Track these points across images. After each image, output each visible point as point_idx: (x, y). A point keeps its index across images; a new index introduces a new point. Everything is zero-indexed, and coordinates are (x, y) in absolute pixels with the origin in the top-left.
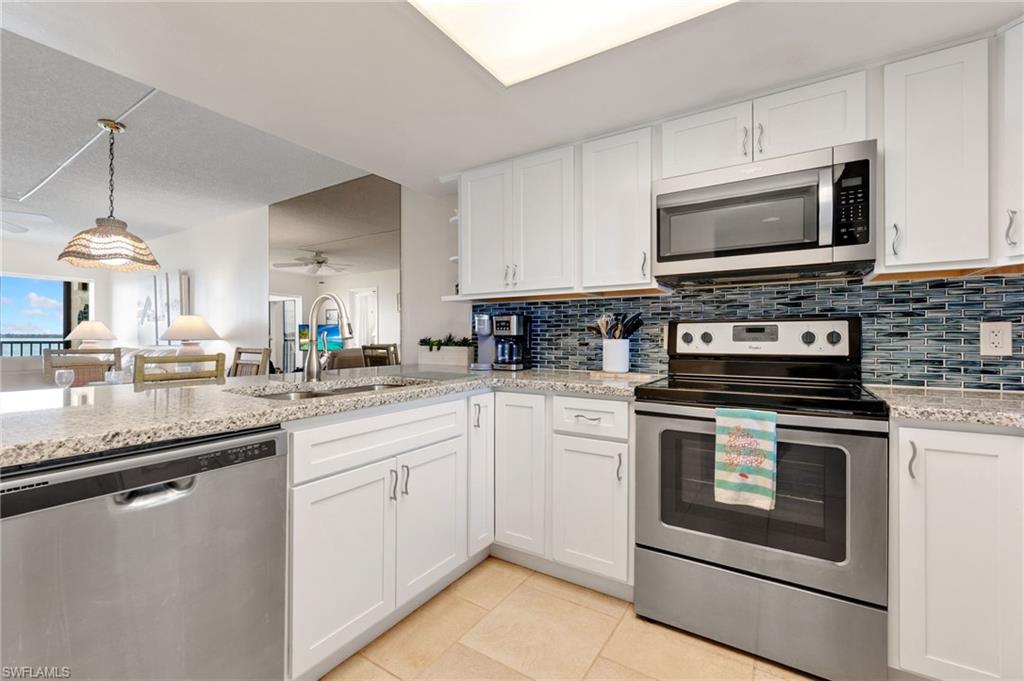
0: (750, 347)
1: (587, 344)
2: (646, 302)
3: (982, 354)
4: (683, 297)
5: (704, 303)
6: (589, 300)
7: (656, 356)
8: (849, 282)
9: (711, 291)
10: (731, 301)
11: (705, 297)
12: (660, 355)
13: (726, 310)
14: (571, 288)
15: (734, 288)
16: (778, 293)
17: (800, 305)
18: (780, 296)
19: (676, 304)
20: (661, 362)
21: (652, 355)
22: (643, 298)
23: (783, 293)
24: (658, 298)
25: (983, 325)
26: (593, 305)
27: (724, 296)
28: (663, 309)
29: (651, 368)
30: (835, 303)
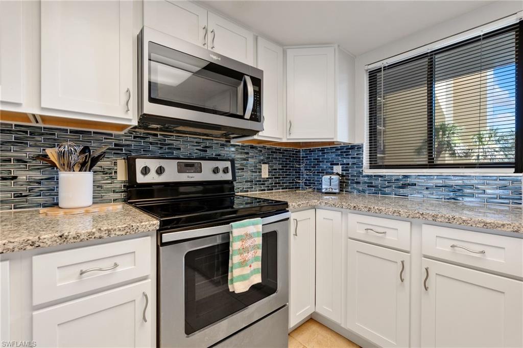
0: (188, 177)
1: (15, 178)
2: (99, 137)
3: (263, 177)
4: (135, 137)
5: (151, 143)
6: (16, 125)
7: (109, 186)
8: (226, 141)
9: (156, 135)
10: (169, 144)
11: (151, 139)
12: (113, 185)
13: (167, 150)
14: (18, 105)
15: (171, 136)
16: (196, 142)
17: (206, 151)
18: (197, 144)
19: (128, 143)
20: (114, 192)
21: (105, 186)
22: (94, 133)
23: (199, 143)
24: (111, 135)
25: (263, 165)
26: (26, 132)
27: (165, 140)
28: (116, 145)
29: (104, 198)
30: (221, 152)
